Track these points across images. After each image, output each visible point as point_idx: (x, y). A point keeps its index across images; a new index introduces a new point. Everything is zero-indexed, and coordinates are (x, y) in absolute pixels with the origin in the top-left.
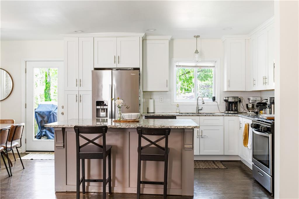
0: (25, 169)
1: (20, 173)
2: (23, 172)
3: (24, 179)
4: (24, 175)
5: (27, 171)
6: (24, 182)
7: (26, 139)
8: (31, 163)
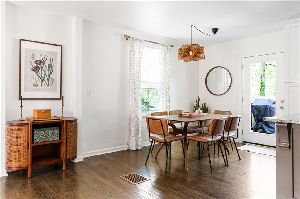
0: (241, 161)
1: (237, 164)
2: (239, 164)
3: (240, 173)
4: (239, 168)
5: (243, 163)
6: (240, 176)
7: (243, 130)
8: (247, 155)
